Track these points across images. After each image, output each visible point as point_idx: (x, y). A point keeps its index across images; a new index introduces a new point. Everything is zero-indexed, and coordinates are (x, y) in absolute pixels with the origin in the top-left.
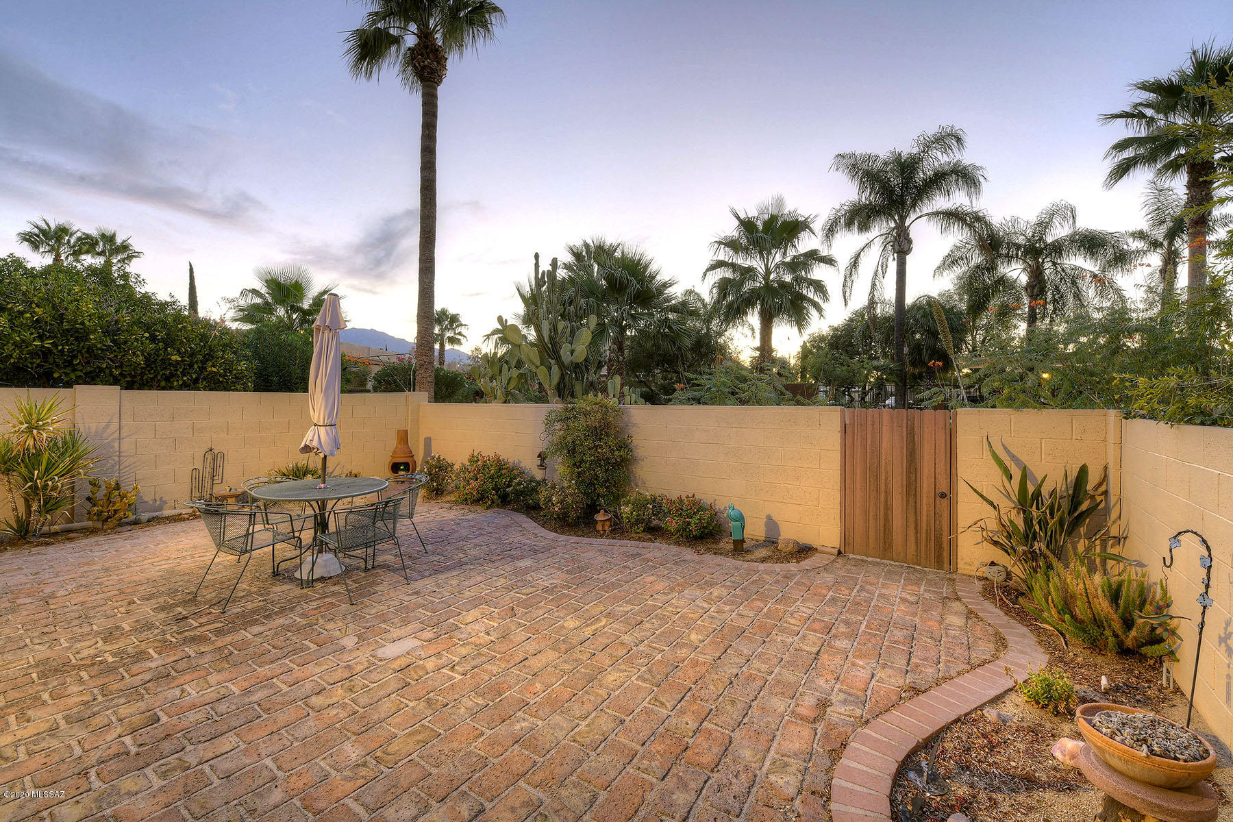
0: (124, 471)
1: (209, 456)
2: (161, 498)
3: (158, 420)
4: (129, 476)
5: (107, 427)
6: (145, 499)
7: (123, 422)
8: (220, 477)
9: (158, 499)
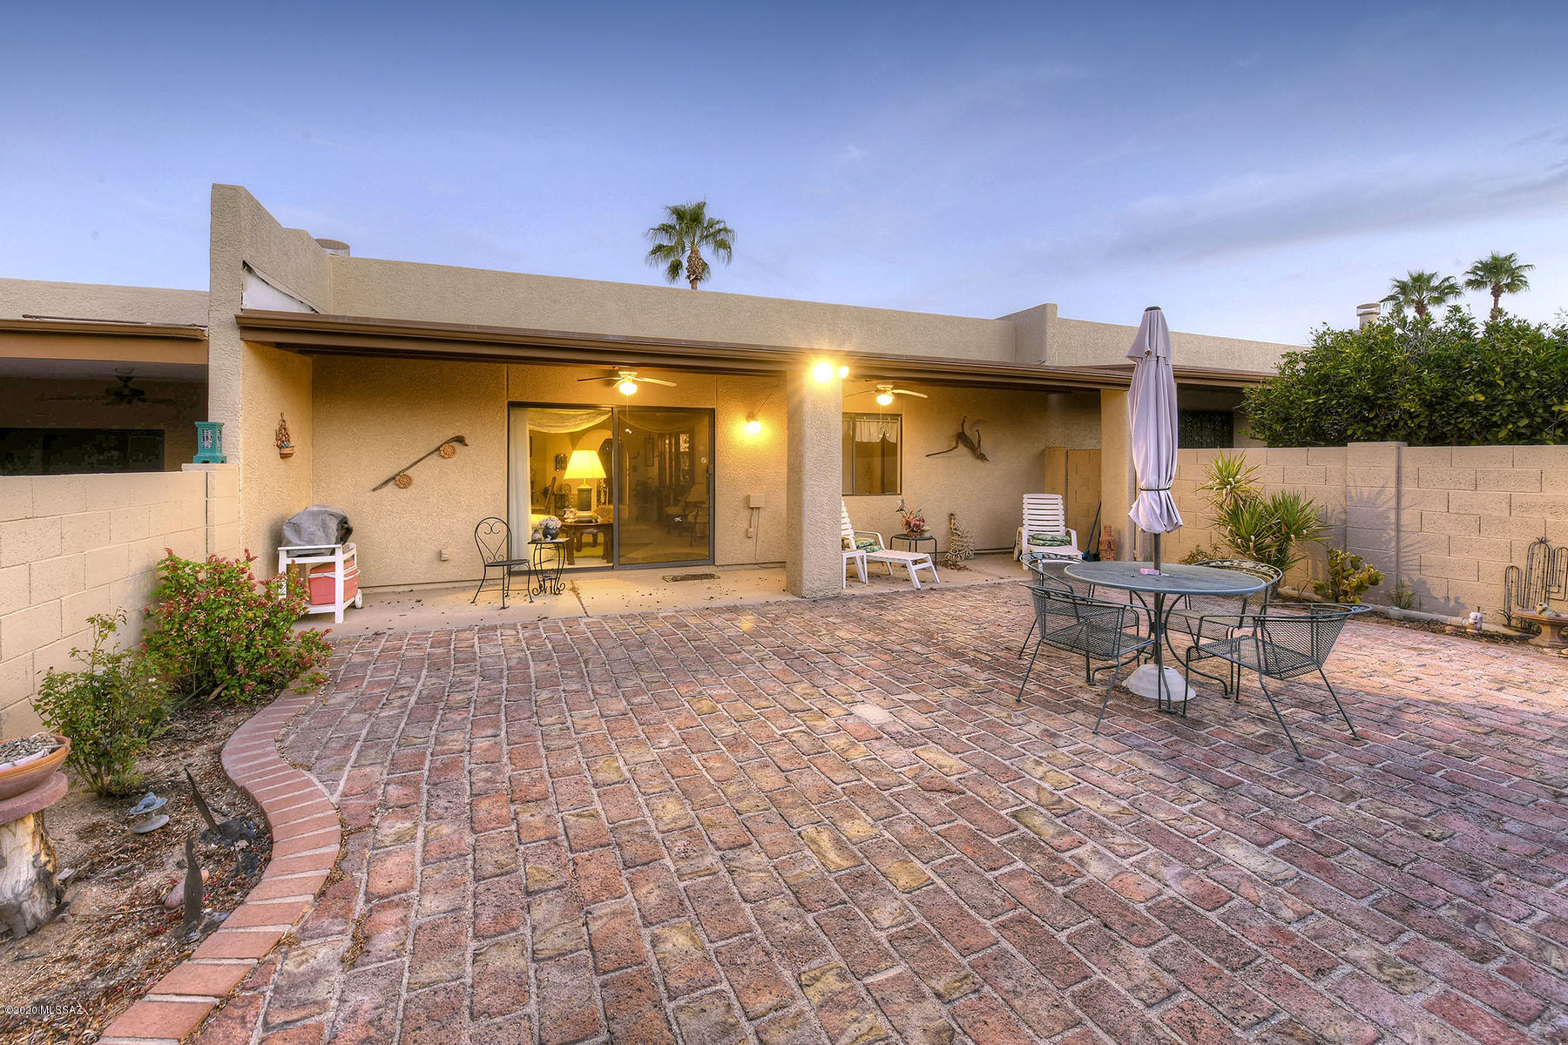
0: (1406, 550)
1: (1540, 553)
2: (1457, 599)
3: (1452, 487)
4: (1411, 558)
5: (1380, 493)
6: (1435, 594)
7: (1404, 489)
8: (1562, 590)
9: (1452, 596)
